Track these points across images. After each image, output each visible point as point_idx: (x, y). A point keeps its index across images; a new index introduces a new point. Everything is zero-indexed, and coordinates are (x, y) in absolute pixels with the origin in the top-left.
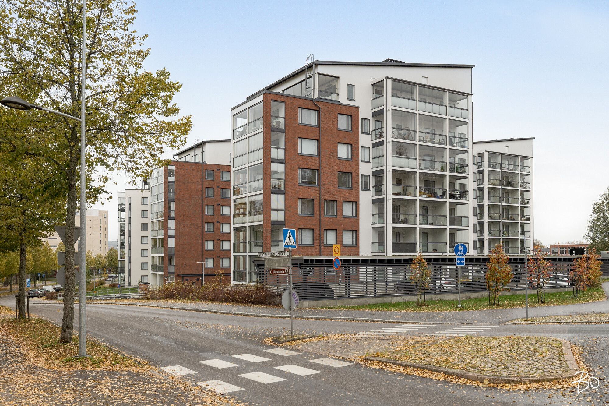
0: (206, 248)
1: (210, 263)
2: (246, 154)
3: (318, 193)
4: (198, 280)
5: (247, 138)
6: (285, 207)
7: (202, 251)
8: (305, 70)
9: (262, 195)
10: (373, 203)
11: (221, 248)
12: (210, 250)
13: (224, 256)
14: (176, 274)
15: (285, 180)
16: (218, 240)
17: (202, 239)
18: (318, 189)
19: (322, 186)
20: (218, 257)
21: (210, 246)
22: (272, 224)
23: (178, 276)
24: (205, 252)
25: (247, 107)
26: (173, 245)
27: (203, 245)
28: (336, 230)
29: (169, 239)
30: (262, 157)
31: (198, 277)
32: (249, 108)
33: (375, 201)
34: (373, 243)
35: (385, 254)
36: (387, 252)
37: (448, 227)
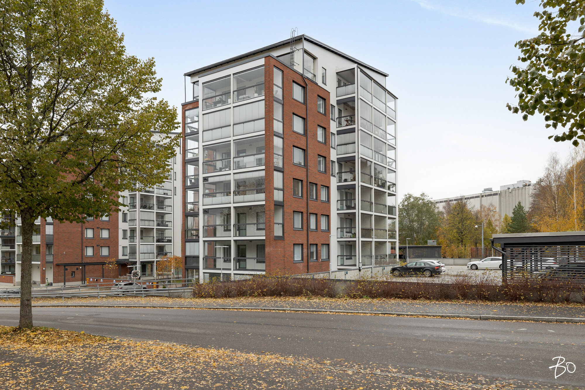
0: (86, 236)
1: (89, 252)
2: (230, 125)
3: (306, 174)
4: (77, 269)
5: (232, 108)
6: (283, 186)
7: (82, 239)
8: (289, 43)
9: (264, 172)
10: (338, 190)
11: (101, 237)
12: (90, 239)
13: (103, 244)
14: (55, 263)
15: (283, 156)
16: (98, 228)
17: (82, 228)
18: (305, 170)
19: (309, 167)
20: (97, 246)
21: (89, 234)
22: (275, 205)
23: (58, 265)
24: (84, 240)
25: (232, 73)
26: (52, 233)
27: (82, 233)
28: (316, 214)
29: (46, 226)
30: (264, 128)
31: (77, 267)
32: (234, 74)
33: (339, 188)
34: (338, 228)
35: (357, 239)
36: (359, 237)
37: (388, 216)
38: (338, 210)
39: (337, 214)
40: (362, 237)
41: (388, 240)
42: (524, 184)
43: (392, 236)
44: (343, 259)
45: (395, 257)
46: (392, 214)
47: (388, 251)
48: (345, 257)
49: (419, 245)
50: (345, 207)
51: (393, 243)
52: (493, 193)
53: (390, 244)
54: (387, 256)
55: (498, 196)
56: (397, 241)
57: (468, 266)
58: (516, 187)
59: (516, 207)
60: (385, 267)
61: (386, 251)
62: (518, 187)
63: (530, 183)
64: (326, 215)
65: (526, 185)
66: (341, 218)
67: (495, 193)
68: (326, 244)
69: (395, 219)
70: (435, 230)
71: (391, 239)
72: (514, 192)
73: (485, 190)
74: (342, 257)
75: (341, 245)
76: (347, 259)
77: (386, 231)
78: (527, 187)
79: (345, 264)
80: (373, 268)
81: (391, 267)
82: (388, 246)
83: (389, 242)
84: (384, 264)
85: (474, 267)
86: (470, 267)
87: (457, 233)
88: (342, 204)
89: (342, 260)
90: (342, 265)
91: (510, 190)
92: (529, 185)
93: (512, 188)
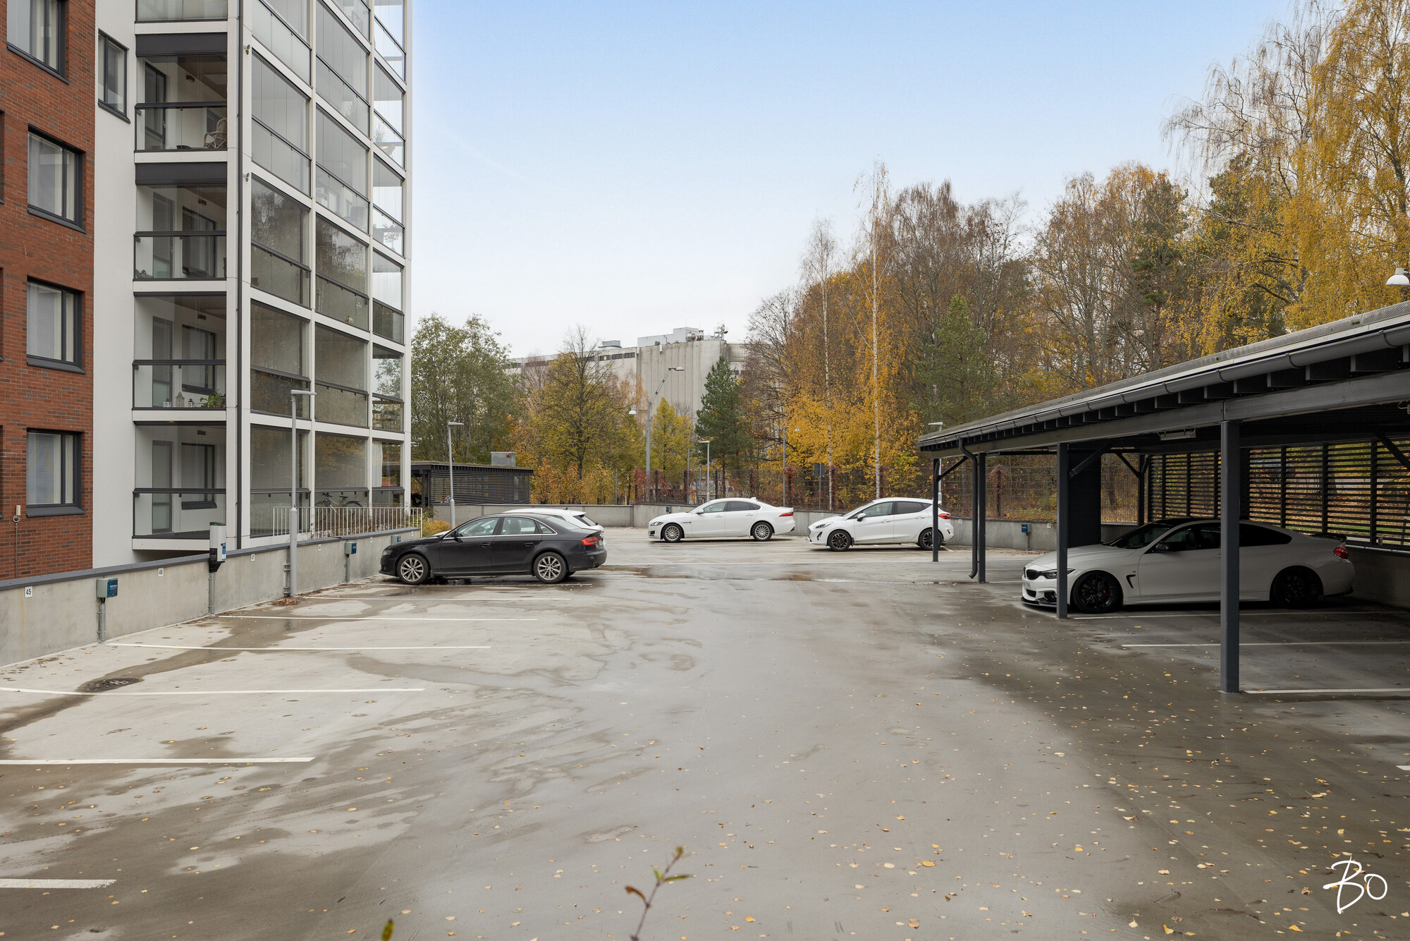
10: (139, 183)
33: (146, 177)
34: (136, 364)
35: (229, 416)
36: (239, 407)
37: (373, 338)
38: (139, 276)
39: (137, 295)
40: (255, 408)
41: (371, 433)
42: (690, 335)
43: (390, 420)
44: (169, 504)
45: (397, 497)
46: (389, 336)
47: (373, 478)
48: (177, 500)
49: (469, 464)
50: (178, 271)
51: (391, 449)
52: (623, 352)
53: (380, 447)
54: (366, 494)
55: (634, 360)
56: (406, 438)
57: (652, 529)
58: (672, 342)
59: (713, 369)
60: (359, 544)
61: (363, 476)
62: (677, 343)
63: (701, 334)
64: (65, 290)
65: (695, 338)
66: (155, 319)
67: (628, 351)
68: (63, 433)
69: (397, 355)
70: (508, 427)
71: (382, 429)
72: (668, 352)
73: (605, 345)
74: (163, 497)
75: (155, 443)
76: (186, 506)
77: (366, 396)
78: (696, 343)
79: (175, 530)
80: (294, 548)
81: (386, 542)
82: (373, 459)
83: (375, 440)
84: (352, 526)
85: (672, 534)
86: (658, 534)
87: (570, 433)
88: (161, 256)
89: (164, 509)
90: (158, 534)
91: (661, 346)
92: (700, 339)
93: (663, 342)
